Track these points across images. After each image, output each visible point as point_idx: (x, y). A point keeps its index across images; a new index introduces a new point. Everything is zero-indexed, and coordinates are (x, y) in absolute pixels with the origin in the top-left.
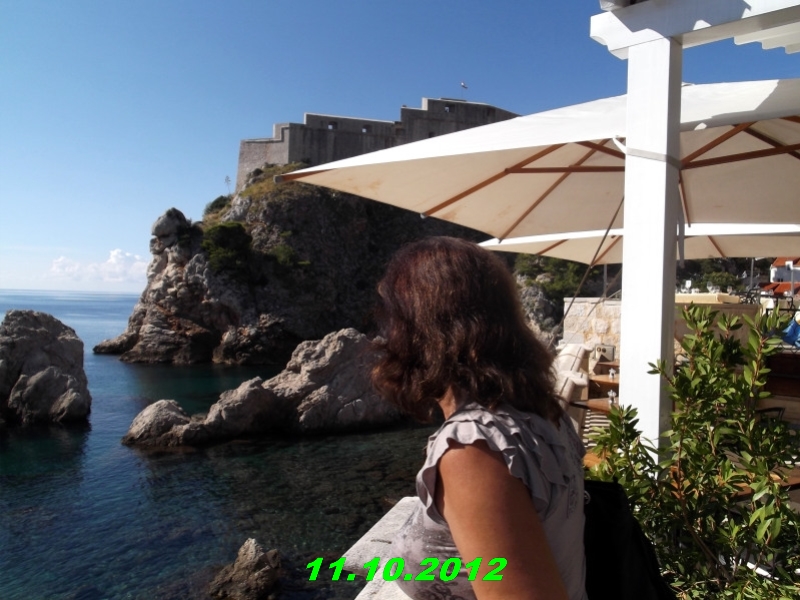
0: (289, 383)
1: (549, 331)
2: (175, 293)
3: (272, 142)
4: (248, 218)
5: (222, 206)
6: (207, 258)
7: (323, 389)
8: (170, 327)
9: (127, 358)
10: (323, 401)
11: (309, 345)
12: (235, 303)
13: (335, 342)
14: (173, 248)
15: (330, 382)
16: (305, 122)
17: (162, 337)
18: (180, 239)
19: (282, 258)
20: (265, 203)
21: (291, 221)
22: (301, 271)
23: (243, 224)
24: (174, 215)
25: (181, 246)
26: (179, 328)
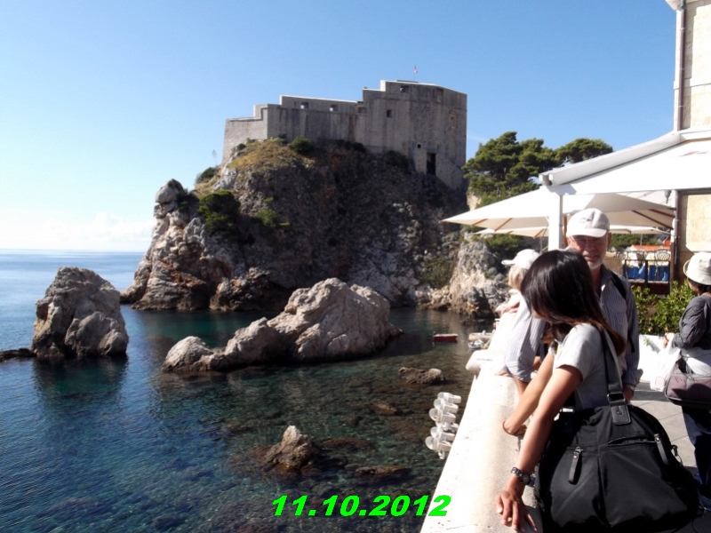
0: (287, 322)
1: (493, 279)
2: (176, 252)
3: (253, 120)
4: (235, 187)
5: (211, 176)
6: (203, 222)
7: (316, 326)
8: (173, 279)
9: (138, 306)
10: (316, 336)
11: (302, 292)
12: (228, 259)
13: (323, 289)
14: (174, 213)
15: (321, 321)
16: (280, 103)
17: (167, 288)
18: (179, 206)
19: (266, 220)
20: (249, 173)
21: (272, 189)
22: (282, 231)
23: (232, 191)
24: (174, 185)
25: (181, 211)
26: (181, 280)
